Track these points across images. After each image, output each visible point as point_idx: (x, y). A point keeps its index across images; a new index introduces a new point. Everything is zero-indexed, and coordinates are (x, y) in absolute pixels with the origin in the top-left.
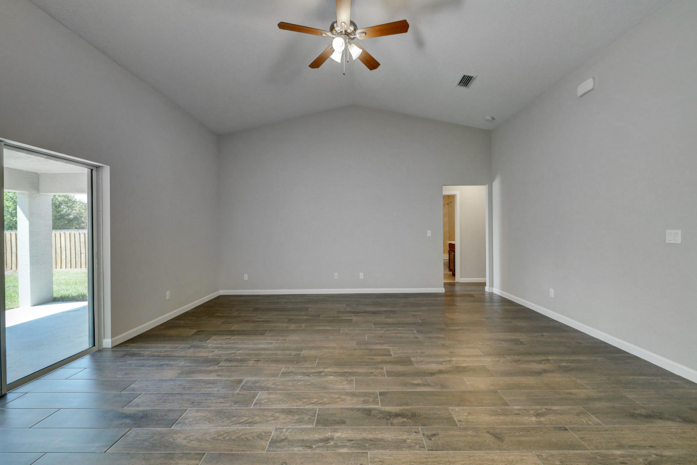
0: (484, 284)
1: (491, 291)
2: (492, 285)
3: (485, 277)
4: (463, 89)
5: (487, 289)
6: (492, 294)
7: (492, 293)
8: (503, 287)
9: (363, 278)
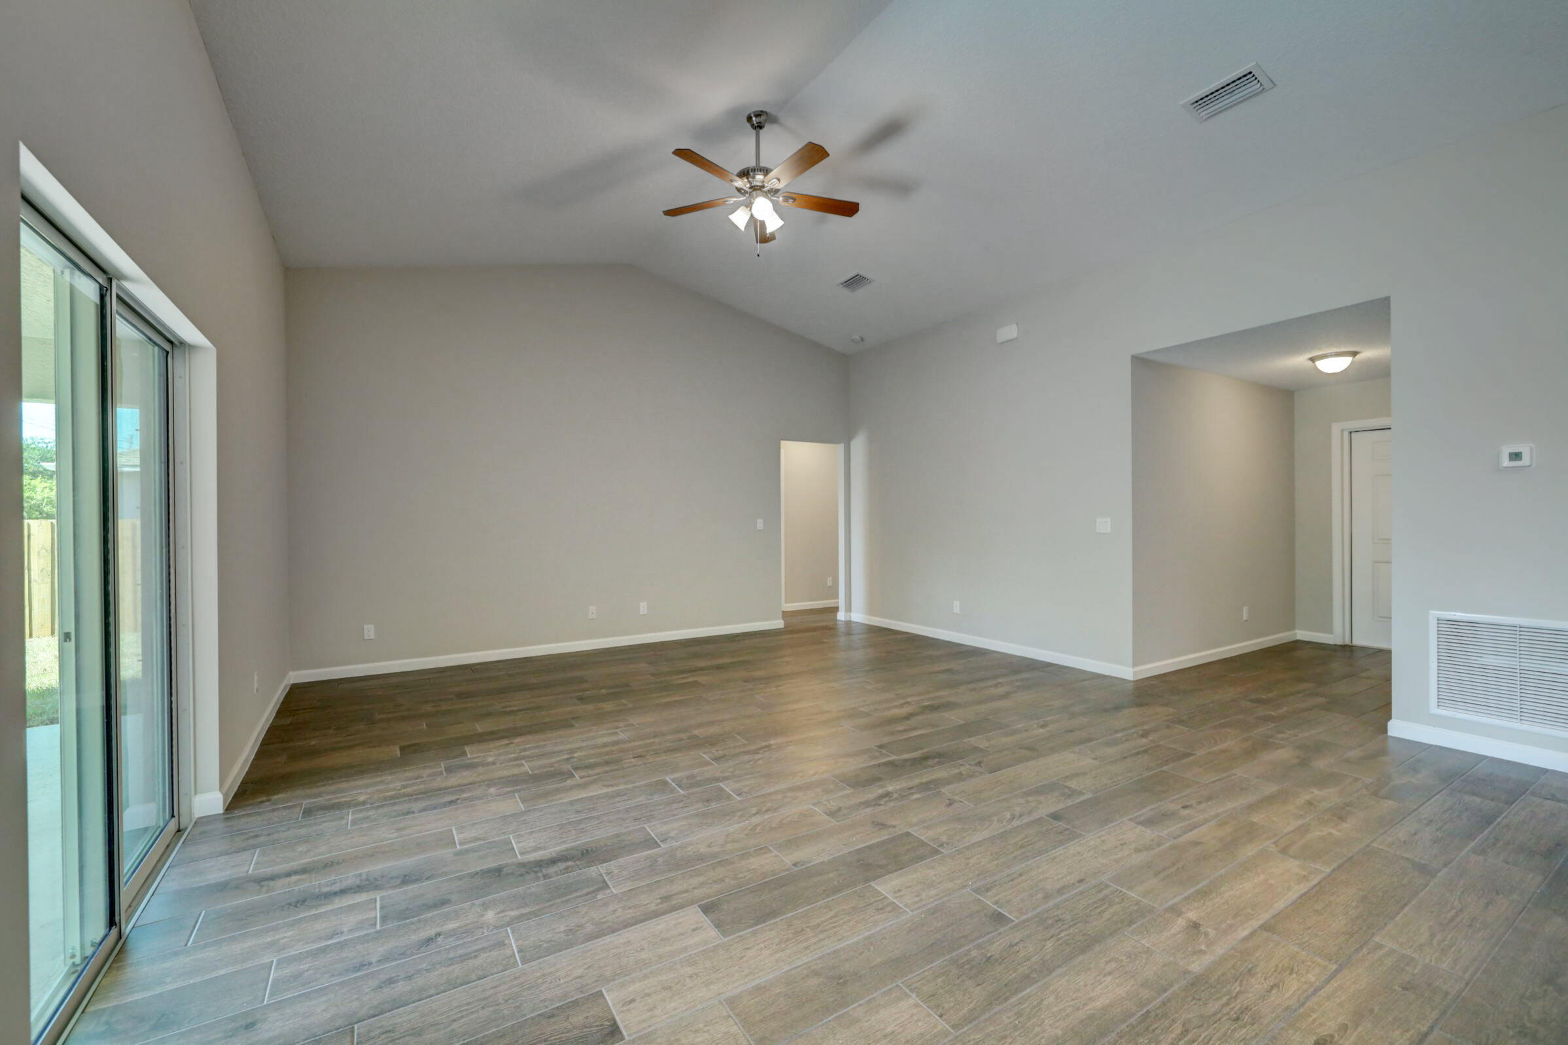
0: (836, 609)
1: (848, 619)
2: (849, 608)
3: (836, 596)
4: (846, 292)
5: (841, 616)
6: (849, 623)
7: (851, 621)
8: (871, 610)
9: (646, 612)
